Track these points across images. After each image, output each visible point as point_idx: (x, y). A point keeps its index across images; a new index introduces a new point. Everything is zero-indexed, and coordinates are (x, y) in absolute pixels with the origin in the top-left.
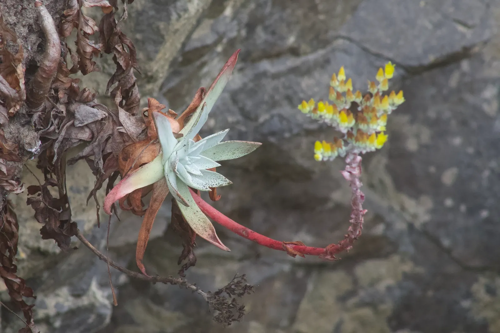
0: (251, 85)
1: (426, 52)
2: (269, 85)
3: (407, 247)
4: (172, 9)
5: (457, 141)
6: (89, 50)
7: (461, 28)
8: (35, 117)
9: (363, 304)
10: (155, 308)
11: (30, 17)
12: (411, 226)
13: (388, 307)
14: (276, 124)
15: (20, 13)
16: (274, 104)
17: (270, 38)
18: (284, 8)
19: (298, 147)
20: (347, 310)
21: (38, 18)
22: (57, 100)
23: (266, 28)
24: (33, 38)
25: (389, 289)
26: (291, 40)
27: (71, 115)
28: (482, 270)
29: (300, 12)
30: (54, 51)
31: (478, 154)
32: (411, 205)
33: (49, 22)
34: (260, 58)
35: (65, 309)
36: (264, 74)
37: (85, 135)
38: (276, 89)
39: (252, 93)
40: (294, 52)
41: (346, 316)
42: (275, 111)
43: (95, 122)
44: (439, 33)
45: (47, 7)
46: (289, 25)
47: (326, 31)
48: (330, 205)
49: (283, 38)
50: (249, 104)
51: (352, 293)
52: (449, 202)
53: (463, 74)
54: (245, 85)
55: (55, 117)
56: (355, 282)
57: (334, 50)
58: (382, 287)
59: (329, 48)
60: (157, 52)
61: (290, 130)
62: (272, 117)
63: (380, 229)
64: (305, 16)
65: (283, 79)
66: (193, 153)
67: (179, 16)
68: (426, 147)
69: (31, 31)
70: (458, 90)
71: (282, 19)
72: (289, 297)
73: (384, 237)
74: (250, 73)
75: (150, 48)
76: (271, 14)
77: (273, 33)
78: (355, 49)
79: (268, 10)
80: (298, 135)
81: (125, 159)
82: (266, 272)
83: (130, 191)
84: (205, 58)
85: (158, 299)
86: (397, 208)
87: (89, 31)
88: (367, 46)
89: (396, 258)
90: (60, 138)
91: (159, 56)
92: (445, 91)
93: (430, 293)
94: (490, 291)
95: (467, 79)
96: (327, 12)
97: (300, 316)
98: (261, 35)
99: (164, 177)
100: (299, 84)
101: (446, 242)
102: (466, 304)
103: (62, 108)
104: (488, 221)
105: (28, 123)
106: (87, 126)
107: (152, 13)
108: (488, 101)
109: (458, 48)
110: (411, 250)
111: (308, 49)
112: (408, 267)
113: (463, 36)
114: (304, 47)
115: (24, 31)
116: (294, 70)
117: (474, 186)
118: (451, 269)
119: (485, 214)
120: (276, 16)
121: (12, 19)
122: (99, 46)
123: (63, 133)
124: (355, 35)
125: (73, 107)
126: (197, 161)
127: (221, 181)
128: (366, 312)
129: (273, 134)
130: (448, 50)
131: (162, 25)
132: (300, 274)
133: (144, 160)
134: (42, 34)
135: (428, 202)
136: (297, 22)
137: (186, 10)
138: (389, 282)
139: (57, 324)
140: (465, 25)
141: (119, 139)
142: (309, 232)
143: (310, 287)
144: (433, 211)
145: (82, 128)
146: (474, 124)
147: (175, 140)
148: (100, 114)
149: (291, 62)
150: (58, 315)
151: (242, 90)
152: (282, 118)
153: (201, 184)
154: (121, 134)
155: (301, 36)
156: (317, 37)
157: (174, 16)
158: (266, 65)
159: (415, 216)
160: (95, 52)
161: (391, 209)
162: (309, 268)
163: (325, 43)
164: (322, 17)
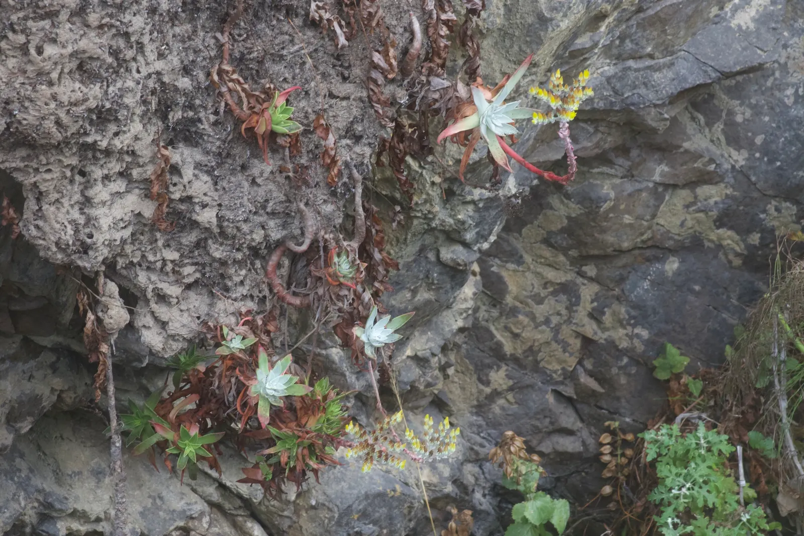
0: (620, 74)
1: (735, 64)
2: (632, 75)
3: (729, 179)
4: (549, 25)
5: (767, 119)
6: (442, 45)
7: (759, 52)
8: (406, 82)
9: (699, 211)
10: (566, 201)
11: (405, 22)
12: (733, 167)
13: (714, 213)
14: (636, 99)
15: (399, 19)
16: (635, 87)
17: (634, 47)
18: (645, 30)
19: (649, 114)
20: (689, 213)
21: (411, 24)
22: (421, 73)
23: (632, 41)
24: (407, 35)
25: (716, 203)
26: (649, 49)
27: (429, 83)
28: (775, 197)
29: (655, 33)
30: (417, 44)
31: (779, 127)
32: (735, 154)
33: (417, 26)
34: (628, 59)
35: (486, 197)
36: (629, 68)
37: (436, 96)
38: (637, 78)
39: (621, 79)
40: (651, 56)
41: (688, 217)
42: (635, 91)
43: (443, 89)
44: (745, 53)
45: (417, 17)
46: (648, 40)
47: (673, 46)
48: (682, 150)
49: (643, 48)
50: (618, 86)
51: (693, 203)
52: (757, 155)
53: (776, 79)
54: (616, 73)
55: (419, 83)
56: (696, 197)
57: (677, 58)
58: (712, 202)
59: (674, 56)
60: (538, 49)
61: (644, 104)
62: (633, 94)
63: (712, 167)
64: (659, 36)
65: (642, 73)
66: (498, 113)
67: (554, 30)
68: (748, 120)
69: (405, 29)
70: (772, 88)
71: (643, 36)
72: (652, 202)
73: (715, 172)
74: (620, 67)
75: (534, 46)
76: (636, 33)
77: (637, 44)
78: (691, 58)
79: (634, 30)
80: (649, 106)
81: (457, 113)
82: (638, 186)
83: (456, 132)
84: (587, 56)
85: (568, 196)
86: (726, 155)
87: (442, 33)
88: (699, 57)
89: (722, 185)
90: (420, 96)
91: (540, 52)
92: (764, 88)
93: (741, 208)
94: (777, 210)
95: (777, 82)
96: (673, 35)
97: (659, 214)
98: (629, 45)
99: (479, 126)
100: (652, 76)
101: (753, 179)
102: (762, 216)
103: (424, 78)
104: (780, 168)
105: (401, 85)
106: (438, 90)
107: (537, 26)
108: (788, 97)
109: (755, 63)
110: (732, 181)
111: (660, 56)
112: (729, 191)
113: (760, 56)
114: (657, 54)
115: (401, 30)
116: (649, 68)
117: (774, 147)
118: (755, 195)
119: (778, 164)
120: (639, 34)
121: (394, 23)
122: (449, 43)
123: (423, 93)
124: (692, 50)
125: (431, 78)
126: (500, 118)
127: (513, 131)
128: (701, 215)
129: (633, 104)
130: (749, 64)
131: (542, 34)
132: (660, 189)
133: (467, 114)
134: (412, 33)
135: (745, 154)
136: (654, 39)
137: (558, 26)
138: (717, 199)
139: (481, 205)
140: (762, 50)
141: (455, 100)
142: (667, 165)
143: (667, 198)
144: (747, 159)
145: (435, 91)
146: (778, 110)
147: (487, 104)
148: (447, 83)
149: (648, 62)
150: (481, 200)
151: (614, 76)
152: (639, 95)
153: (500, 132)
154: (457, 97)
155: (656, 47)
156: (666, 49)
157: (550, 29)
158: (631, 63)
159: (736, 161)
160: (446, 46)
161: (722, 156)
162: (667, 186)
163: (672, 53)
164: (669, 37)
